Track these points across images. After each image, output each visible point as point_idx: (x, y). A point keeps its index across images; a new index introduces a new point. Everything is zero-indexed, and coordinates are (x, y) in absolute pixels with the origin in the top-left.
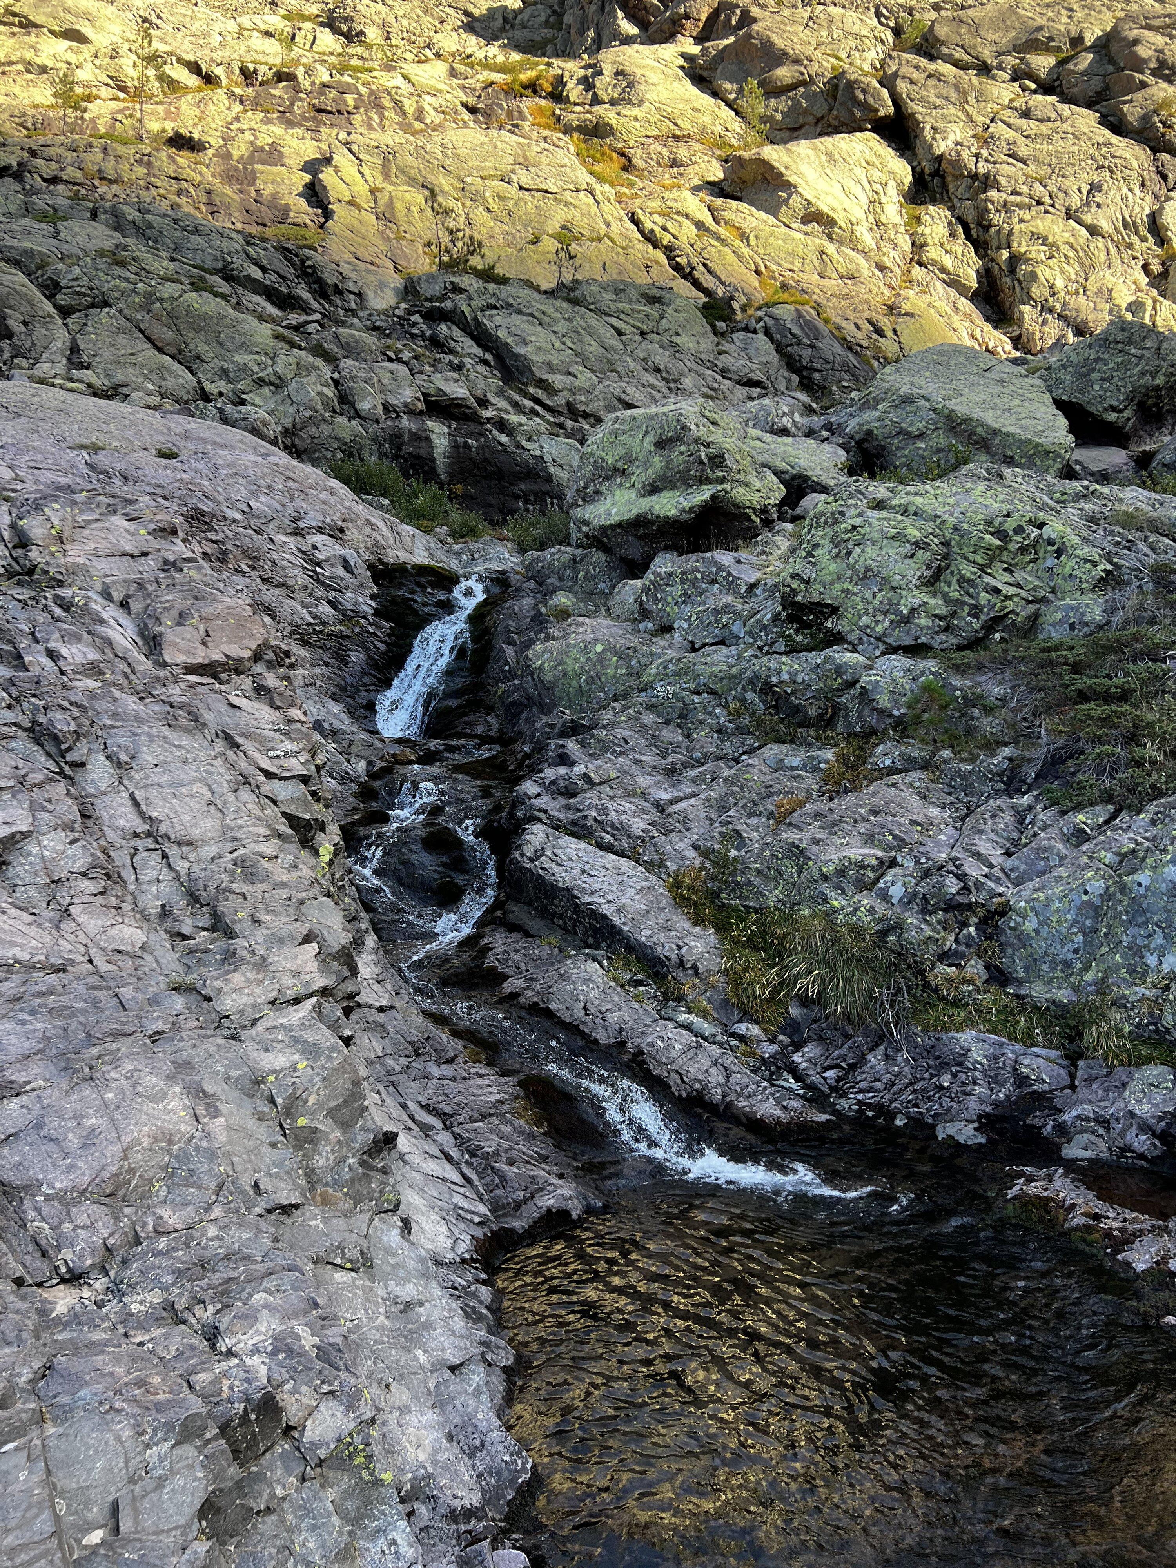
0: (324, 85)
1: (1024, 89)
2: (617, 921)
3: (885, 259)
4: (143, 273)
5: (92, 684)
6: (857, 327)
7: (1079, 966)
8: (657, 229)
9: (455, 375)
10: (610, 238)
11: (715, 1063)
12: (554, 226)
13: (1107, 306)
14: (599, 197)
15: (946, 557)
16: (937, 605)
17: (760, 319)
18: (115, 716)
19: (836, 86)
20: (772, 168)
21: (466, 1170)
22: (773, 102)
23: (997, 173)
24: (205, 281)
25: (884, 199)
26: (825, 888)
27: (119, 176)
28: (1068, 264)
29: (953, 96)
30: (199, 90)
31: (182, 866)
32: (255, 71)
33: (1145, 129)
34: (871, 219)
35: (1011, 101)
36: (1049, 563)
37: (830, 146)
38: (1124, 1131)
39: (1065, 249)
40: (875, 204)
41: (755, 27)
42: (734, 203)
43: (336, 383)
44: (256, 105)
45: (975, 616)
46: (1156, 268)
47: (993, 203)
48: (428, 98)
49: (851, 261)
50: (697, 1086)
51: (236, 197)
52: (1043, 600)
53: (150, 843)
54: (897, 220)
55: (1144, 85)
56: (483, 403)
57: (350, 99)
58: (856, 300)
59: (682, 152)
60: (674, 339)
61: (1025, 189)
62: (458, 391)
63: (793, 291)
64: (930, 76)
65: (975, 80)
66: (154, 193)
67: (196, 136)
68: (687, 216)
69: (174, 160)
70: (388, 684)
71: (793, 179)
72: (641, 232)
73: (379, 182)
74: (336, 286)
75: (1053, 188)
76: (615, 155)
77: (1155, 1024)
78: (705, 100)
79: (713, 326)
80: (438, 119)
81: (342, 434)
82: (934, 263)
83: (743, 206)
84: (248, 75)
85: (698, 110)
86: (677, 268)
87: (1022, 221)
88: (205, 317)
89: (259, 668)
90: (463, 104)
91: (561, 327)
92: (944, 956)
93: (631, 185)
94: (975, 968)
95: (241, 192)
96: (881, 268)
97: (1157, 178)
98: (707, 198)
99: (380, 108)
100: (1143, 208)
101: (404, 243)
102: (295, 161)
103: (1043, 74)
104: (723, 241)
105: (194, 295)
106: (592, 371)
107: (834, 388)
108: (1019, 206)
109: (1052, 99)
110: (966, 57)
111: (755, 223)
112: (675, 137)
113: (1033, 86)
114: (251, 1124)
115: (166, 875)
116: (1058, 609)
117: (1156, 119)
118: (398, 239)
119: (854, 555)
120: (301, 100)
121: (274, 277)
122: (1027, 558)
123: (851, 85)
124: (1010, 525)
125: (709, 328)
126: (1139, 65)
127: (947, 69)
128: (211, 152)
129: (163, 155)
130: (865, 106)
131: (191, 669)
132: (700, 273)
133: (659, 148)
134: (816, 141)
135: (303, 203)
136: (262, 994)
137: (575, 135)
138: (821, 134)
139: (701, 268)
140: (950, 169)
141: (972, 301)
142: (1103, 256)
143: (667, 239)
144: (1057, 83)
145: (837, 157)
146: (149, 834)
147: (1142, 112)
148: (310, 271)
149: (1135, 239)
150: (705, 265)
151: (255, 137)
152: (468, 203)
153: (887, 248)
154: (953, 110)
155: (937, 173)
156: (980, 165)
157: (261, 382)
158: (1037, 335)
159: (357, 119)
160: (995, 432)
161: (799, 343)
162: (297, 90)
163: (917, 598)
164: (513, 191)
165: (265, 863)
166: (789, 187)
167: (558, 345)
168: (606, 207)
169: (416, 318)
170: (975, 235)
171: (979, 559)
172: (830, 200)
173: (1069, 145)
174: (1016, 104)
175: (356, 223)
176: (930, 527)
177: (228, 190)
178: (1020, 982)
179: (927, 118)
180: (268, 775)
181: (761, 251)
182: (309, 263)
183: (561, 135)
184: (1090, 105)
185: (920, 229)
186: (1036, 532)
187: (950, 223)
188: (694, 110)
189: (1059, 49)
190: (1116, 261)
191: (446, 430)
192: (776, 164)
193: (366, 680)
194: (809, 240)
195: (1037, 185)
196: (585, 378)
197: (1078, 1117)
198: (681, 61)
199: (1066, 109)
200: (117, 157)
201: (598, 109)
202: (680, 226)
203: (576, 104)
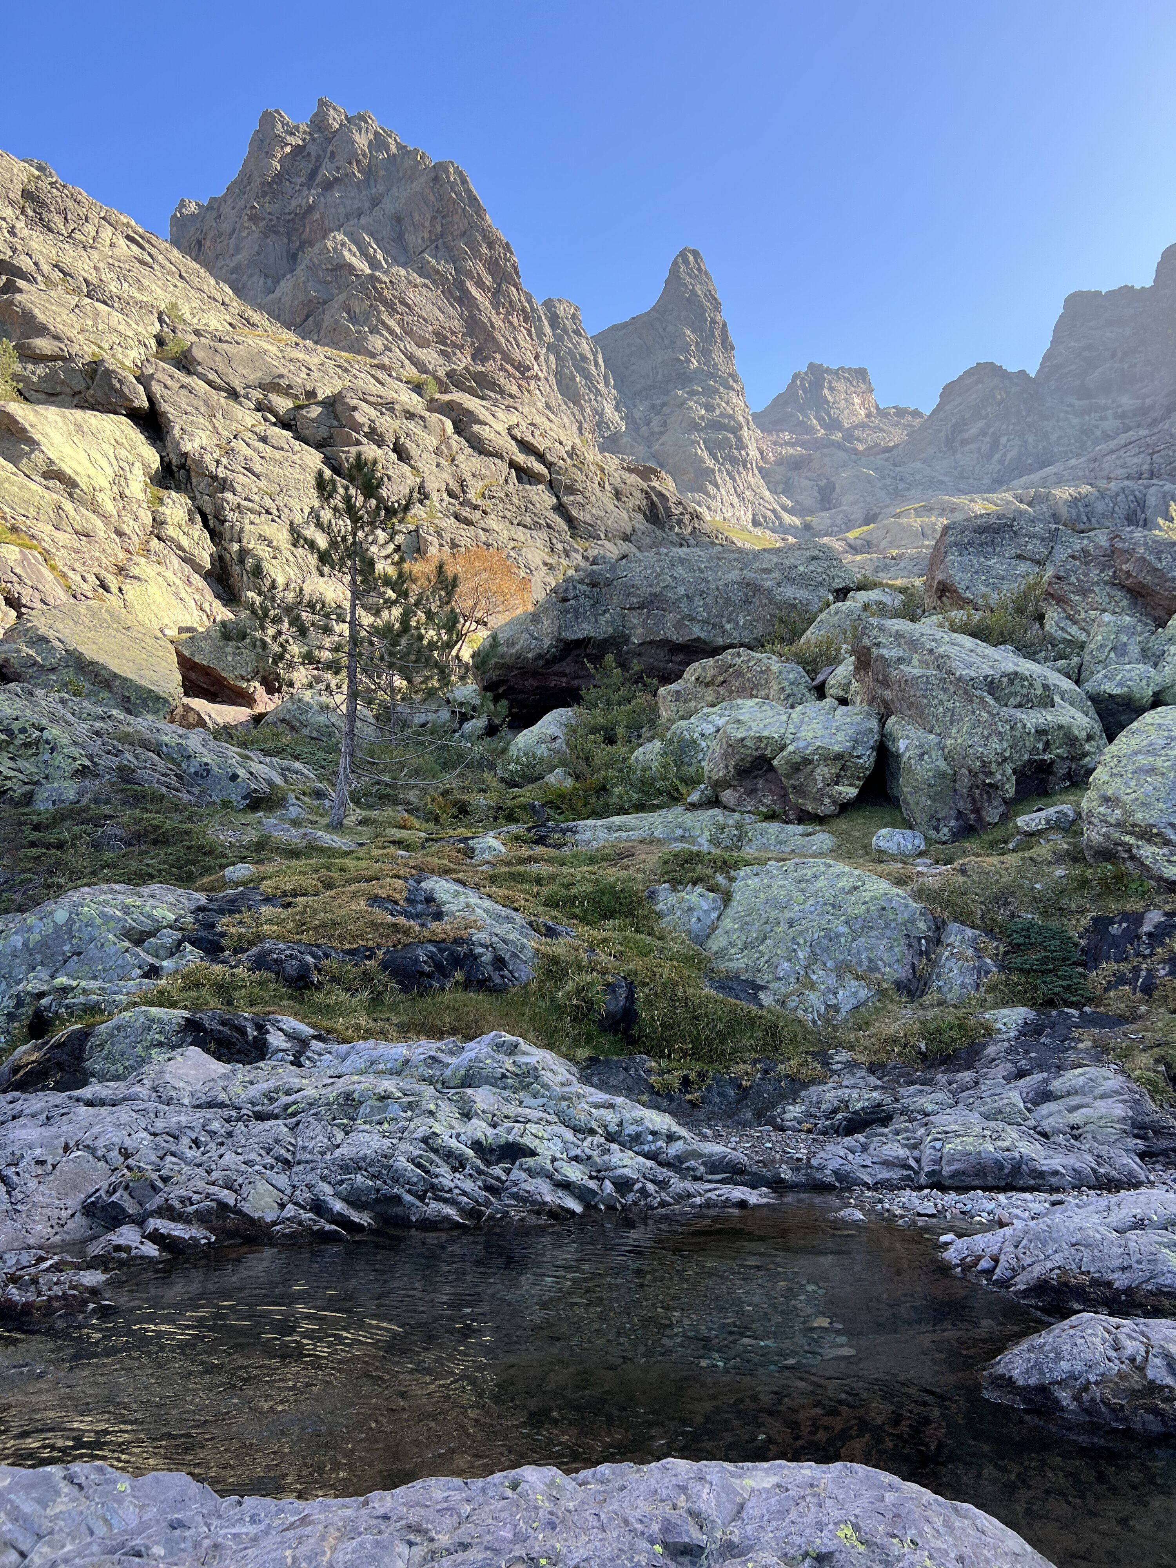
1: (265, 420)
3: (125, 526)
6: (83, 578)
19: (95, 371)
20: (17, 422)
22: (30, 366)
23: (234, 480)
25: (129, 476)
28: (289, 566)
29: (203, 409)
34: (115, 490)
35: (253, 426)
36: (45, 757)
37: (81, 419)
39: (287, 553)
40: (120, 478)
41: (18, 297)
47: (228, 503)
49: (88, 521)
52: (37, 783)
54: (141, 496)
55: (359, 443)
58: (87, 556)
61: (256, 498)
63: (22, 535)
64: (182, 386)
65: (223, 401)
71: (37, 437)
75: (280, 503)
82: (172, 540)
87: (252, 523)
96: (120, 533)
103: (281, 412)
108: (251, 510)
109: (288, 434)
110: (218, 381)
113: (273, 420)
116: (46, 790)
122: (30, 752)
123: (108, 373)
124: (16, 726)
126: (356, 427)
127: (201, 386)
130: (120, 393)
134: (68, 411)
138: (77, 406)
140: (193, 466)
141: (205, 579)
144: (292, 423)
145: (85, 429)
153: (128, 518)
154: (201, 420)
155: (183, 466)
156: (220, 469)
161: (20, 582)
166: (33, 444)
170: (211, 526)
172: (74, 464)
173: (296, 472)
174: (257, 430)
179: (178, 420)
184: (318, 446)
185: (162, 509)
186: (37, 733)
187: (190, 511)
189: (296, 397)
192: (21, 420)
194: (46, 494)
195: (267, 498)
199: (297, 445)
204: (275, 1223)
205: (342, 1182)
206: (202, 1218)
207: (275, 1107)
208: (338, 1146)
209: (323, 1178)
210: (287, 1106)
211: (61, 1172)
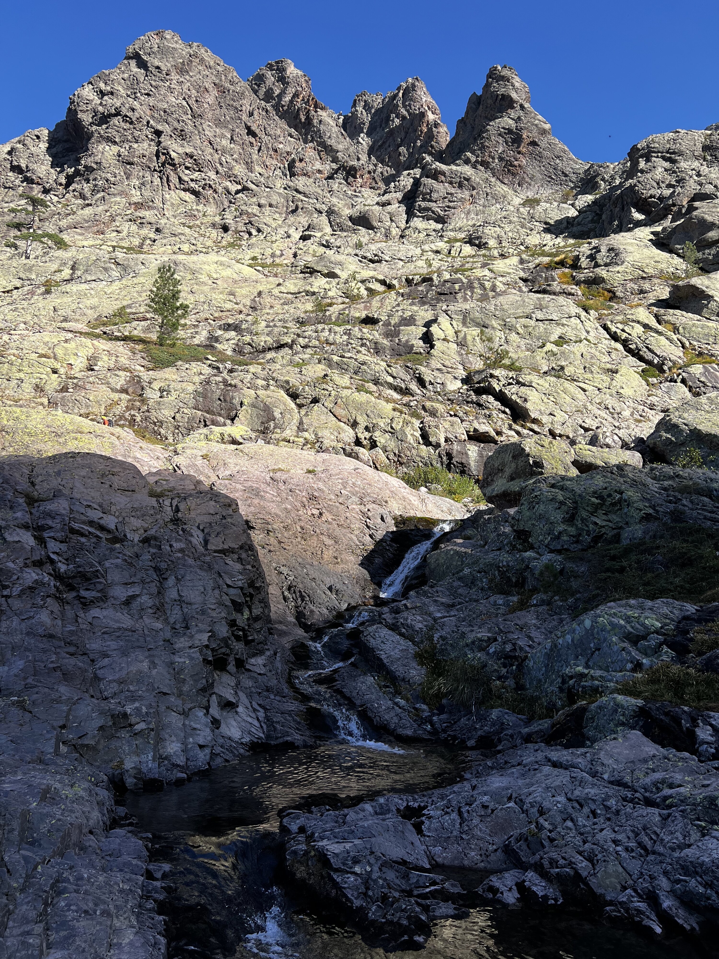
0: (445, 281)
2: (385, 661)
4: (335, 386)
5: (180, 555)
8: (618, 331)
9: (486, 420)
10: (586, 339)
11: (397, 715)
12: (554, 337)
14: (583, 318)
15: (575, 508)
16: (572, 530)
17: (680, 374)
18: (184, 565)
20: (698, 288)
22: (707, 251)
24: (363, 386)
26: (466, 650)
30: (384, 292)
31: (186, 610)
32: (413, 279)
36: (625, 510)
41: (695, 213)
42: (671, 311)
43: (421, 429)
44: (409, 296)
45: (589, 535)
48: (500, 279)
50: (385, 722)
51: (388, 344)
52: (621, 528)
53: (178, 603)
56: (499, 433)
57: (457, 286)
59: (646, 286)
60: (620, 391)
62: (484, 428)
63: (705, 356)
67: (376, 316)
68: (638, 322)
69: (362, 330)
71: (711, 293)
72: (609, 333)
73: (460, 327)
74: (431, 381)
76: (606, 293)
78: (664, 255)
79: (647, 381)
80: (504, 288)
81: (423, 454)
83: (678, 312)
84: (409, 282)
85: (659, 262)
86: (629, 351)
88: (361, 403)
89: (241, 552)
90: (520, 278)
91: (548, 391)
92: (499, 678)
93: (611, 307)
94: (510, 683)
95: (391, 341)
98: (656, 310)
99: (472, 288)
101: (470, 355)
102: (421, 322)
104: (660, 333)
105: (357, 394)
106: (565, 412)
111: (684, 320)
112: (643, 278)
115: (180, 612)
116: (628, 532)
118: (468, 354)
120: (432, 290)
121: (399, 380)
122: (615, 509)
124: (605, 493)
125: (644, 383)
128: (381, 323)
129: (356, 329)
131: (215, 551)
132: (644, 352)
133: (633, 285)
135: (421, 343)
137: (582, 286)
139: (645, 349)
143: (624, 336)
148: (418, 375)
150: (647, 348)
151: (404, 313)
152: (507, 331)
157: (385, 431)
159: (459, 296)
161: (703, 386)
162: (432, 285)
163: (561, 527)
164: (533, 322)
165: (210, 611)
166: (709, 298)
167: (546, 400)
168: (588, 324)
169: (472, 393)
171: (589, 509)
175: (445, 349)
176: (568, 495)
177: (385, 342)
178: (526, 689)
180: (229, 586)
181: (687, 335)
182: (418, 372)
183: (574, 287)
186: (619, 496)
188: (655, 262)
191: (477, 448)
192: (700, 287)
196: (561, 416)
198: (652, 237)
200: (335, 333)
201: (598, 270)
202: (633, 328)
203: (585, 269)
204: (611, 903)
205: (678, 881)
206: (560, 880)
207: (657, 797)
208: (689, 846)
209: (666, 873)
210: (666, 798)
211: (496, 816)
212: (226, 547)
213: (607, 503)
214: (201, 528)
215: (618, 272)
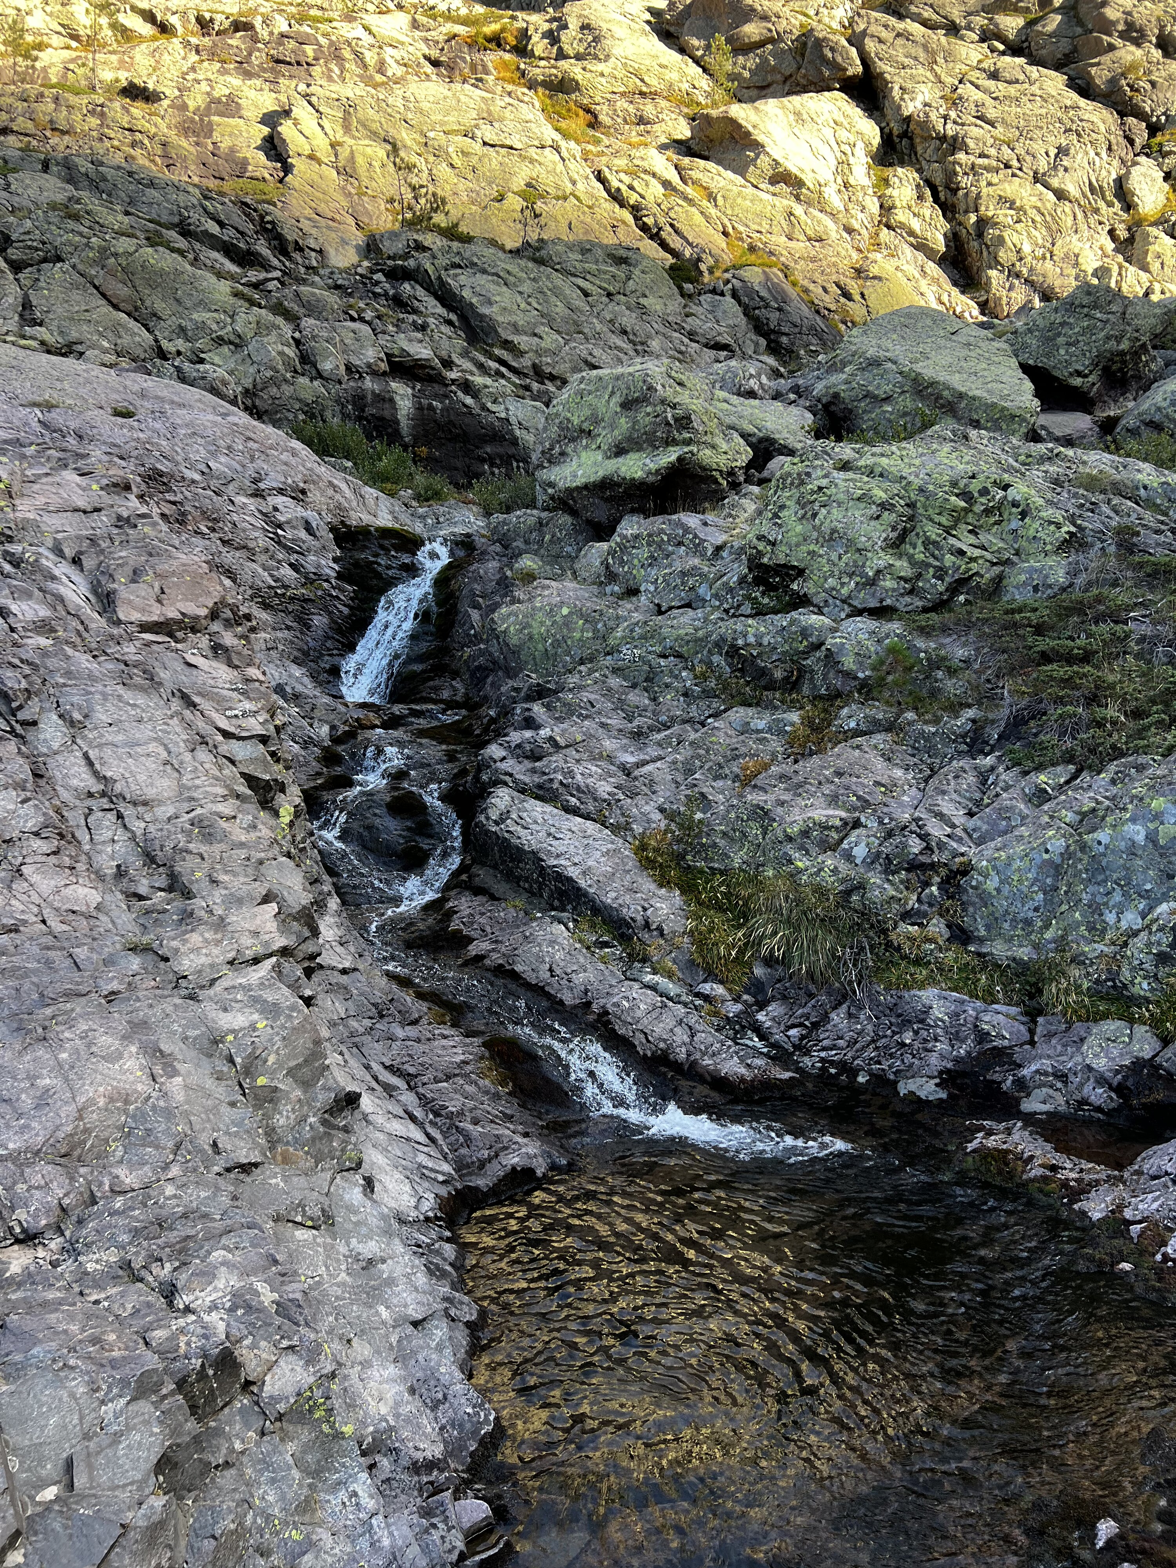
0: (283, 35)
1: (993, 50)
2: (582, 883)
3: (853, 221)
4: (97, 227)
5: (43, 642)
6: (825, 289)
7: (1040, 924)
8: (624, 188)
9: (419, 335)
10: (575, 197)
11: (680, 1022)
12: (519, 183)
13: (1073, 272)
14: (565, 154)
15: (911, 518)
16: (903, 567)
17: (728, 282)
18: (68, 674)
19: (805, 44)
20: (740, 126)
21: (430, 1130)
22: (741, 59)
23: (965, 136)
24: (161, 235)
25: (852, 160)
26: (789, 849)
27: (72, 126)
28: (1036, 228)
29: (922, 56)
30: (154, 39)
31: (138, 826)
32: (212, 20)
33: (1112, 92)
34: (839, 180)
35: (980, 62)
36: (1014, 524)
37: (799, 107)
38: (1082, 1084)
39: (1032, 213)
40: (843, 165)
42: (702, 163)
43: (298, 342)
44: (213, 55)
45: (940, 578)
46: (1122, 234)
47: (961, 165)
48: (389, 50)
49: (819, 223)
50: (662, 1045)
51: (192, 149)
52: (1007, 562)
53: (105, 803)
54: (866, 181)
55: (1112, 48)
56: (448, 364)
58: (824, 263)
59: (649, 110)
60: (641, 300)
61: (993, 152)
62: (422, 351)
63: (760, 253)
64: (899, 35)
65: (943, 39)
66: (107, 144)
67: (151, 86)
68: (654, 175)
69: (128, 111)
70: (351, 648)
71: (761, 138)
72: (608, 190)
73: (340, 136)
74: (297, 242)
75: (1020, 150)
76: (581, 112)
77: (1113, 980)
78: (672, 56)
79: (680, 288)
80: (400, 71)
81: (303, 395)
82: (902, 226)
83: (710, 165)
84: (204, 24)
85: (665, 67)
86: (644, 228)
87: (989, 184)
88: (162, 273)
89: (216, 627)
90: (426, 57)
91: (526, 287)
92: (907, 916)
93: (598, 142)
94: (937, 927)
95: (197, 144)
96: (849, 230)
97: (1124, 142)
98: (675, 157)
99: (339, 59)
100: (1109, 172)
101: (366, 199)
102: (253, 113)
103: (1011, 35)
104: (690, 201)
105: (150, 250)
106: (559, 332)
107: (802, 352)
108: (988, 169)
109: (1021, 60)
110: (935, 17)
111: (722, 183)
112: (642, 93)
113: (1001, 47)
114: (209, 1083)
115: (121, 835)
116: (1022, 571)
117: (1123, 82)
118: (360, 194)
119: (820, 516)
120: (259, 50)
121: (232, 232)
122: (992, 520)
123: (819, 43)
124: (975, 486)
125: (676, 291)
126: (1107, 27)
127: (915, 28)
128: (166, 103)
129: (117, 105)
130: (834, 65)
131: (145, 627)
132: (667, 234)
133: (626, 105)
134: (785, 100)
135: (261, 156)
136: (220, 954)
137: (540, 90)
138: (790, 93)
139: (668, 228)
140: (918, 131)
141: (939, 265)
142: (1070, 221)
143: (633, 198)
144: (1025, 45)
145: (805, 116)
146: (103, 794)
147: (1110, 75)
148: (269, 226)
149: (1102, 204)
150: (672, 225)
151: (212, 87)
152: (431, 159)
153: (855, 211)
154: (921, 71)
155: (905, 134)
156: (948, 126)
157: (220, 341)
158: (1004, 300)
159: (317, 71)
160: (961, 396)
161: (767, 306)
162: (255, 39)
163: (882, 560)
164: (477, 147)
165: (223, 824)
166: (757, 146)
167: (523, 305)
168: (572, 165)
169: (379, 276)
170: (943, 198)
171: (944, 520)
172: (798, 161)
173: (1037, 108)
174: (985, 65)
175: (316, 178)
176: (896, 488)
177: (184, 143)
178: (981, 941)
179: (896, 78)
180: (226, 734)
181: (729, 212)
182: (268, 218)
183: (526, 90)
184: (1058, 67)
185: (888, 192)
186: (1001, 493)
187: (918, 186)
188: (661, 66)
189: (1027, 10)
190: (1083, 227)
191: (410, 391)
192: (744, 123)
193: (329, 644)
194: (777, 201)
195: (1005, 148)
196: (551, 340)
197: (1037, 1071)
198: (648, 16)
199: (1034, 71)
200: (70, 107)
201: (563, 64)
202: (647, 185)
203: (541, 59)
212: (172, 614)
213: (978, 508)
214: (69, 552)
215: (602, 75)
